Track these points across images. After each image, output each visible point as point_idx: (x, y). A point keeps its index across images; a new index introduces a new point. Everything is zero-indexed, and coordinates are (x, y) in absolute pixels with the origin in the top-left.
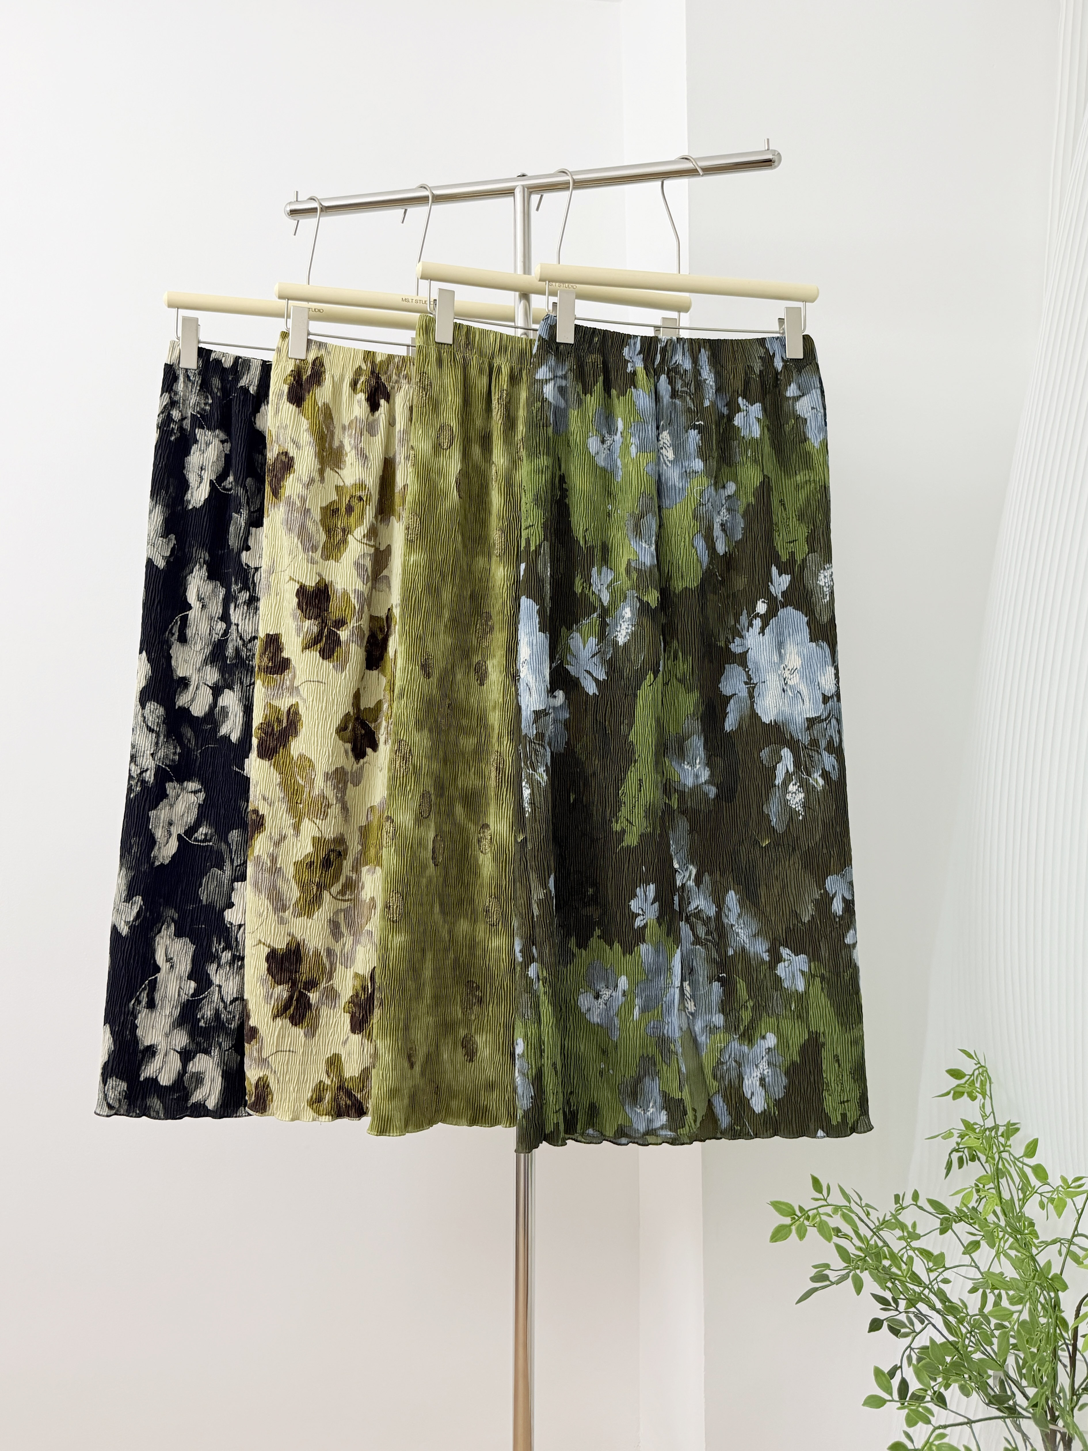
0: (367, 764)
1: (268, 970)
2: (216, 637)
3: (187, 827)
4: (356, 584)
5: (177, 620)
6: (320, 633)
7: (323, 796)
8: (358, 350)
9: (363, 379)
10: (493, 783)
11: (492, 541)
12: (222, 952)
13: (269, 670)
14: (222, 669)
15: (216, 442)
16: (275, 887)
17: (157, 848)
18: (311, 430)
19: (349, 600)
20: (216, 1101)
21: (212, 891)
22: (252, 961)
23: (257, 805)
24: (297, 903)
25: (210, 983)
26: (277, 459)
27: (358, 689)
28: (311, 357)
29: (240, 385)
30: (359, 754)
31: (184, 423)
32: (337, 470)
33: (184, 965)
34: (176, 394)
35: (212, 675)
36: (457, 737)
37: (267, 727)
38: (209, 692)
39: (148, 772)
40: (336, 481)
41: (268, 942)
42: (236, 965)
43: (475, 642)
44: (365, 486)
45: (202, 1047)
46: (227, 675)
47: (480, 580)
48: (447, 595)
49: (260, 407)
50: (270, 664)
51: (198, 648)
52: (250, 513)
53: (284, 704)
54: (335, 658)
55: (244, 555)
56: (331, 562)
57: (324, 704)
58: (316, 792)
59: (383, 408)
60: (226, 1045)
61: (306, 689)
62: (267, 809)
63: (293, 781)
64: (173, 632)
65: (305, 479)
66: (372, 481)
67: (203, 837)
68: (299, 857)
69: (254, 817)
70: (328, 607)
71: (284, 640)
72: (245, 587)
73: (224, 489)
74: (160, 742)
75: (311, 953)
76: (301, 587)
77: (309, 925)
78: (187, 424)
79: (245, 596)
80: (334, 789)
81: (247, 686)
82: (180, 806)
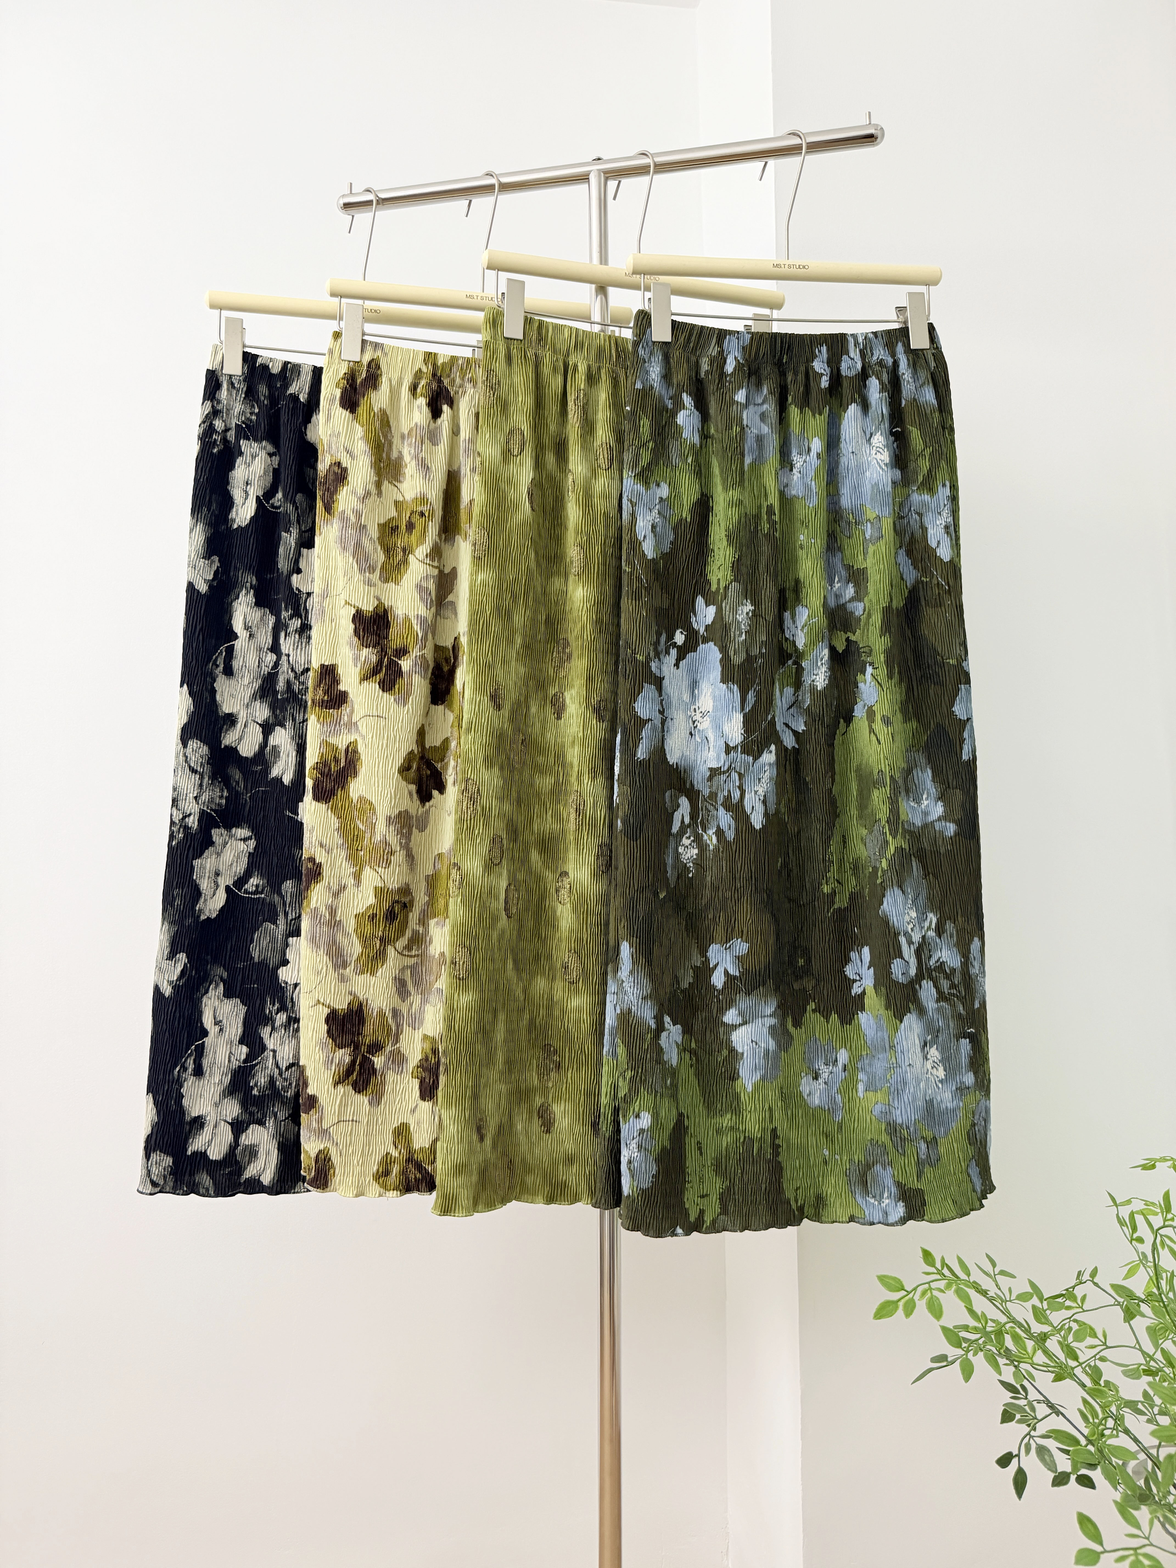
0: (434, 808)
1: (328, 1032)
2: (265, 670)
3: (236, 878)
4: (418, 609)
5: (221, 651)
6: (380, 662)
7: (386, 842)
8: (418, 352)
9: (423, 382)
10: (572, 826)
11: (568, 560)
12: (277, 1014)
13: (325, 705)
14: (272, 704)
15: (263, 454)
16: (334, 942)
17: (202, 900)
18: (367, 439)
19: (411, 627)
20: (272, 1176)
21: (264, 947)
22: (310, 1024)
23: (313, 852)
24: (358, 959)
25: (263, 1048)
26: (328, 471)
27: (423, 725)
28: (367, 358)
29: (289, 392)
30: (424, 796)
31: (228, 434)
32: (396, 484)
33: (235, 1029)
34: (219, 402)
35: (262, 712)
36: (532, 777)
37: (323, 767)
38: (259, 729)
39: (192, 817)
40: (395, 495)
41: (328, 1002)
42: (291, 1028)
43: (551, 671)
44: (427, 500)
45: (256, 1117)
46: (278, 711)
47: (556, 603)
48: (519, 619)
49: (311, 417)
50: (326, 697)
51: (246, 682)
52: (301, 533)
53: (342, 741)
54: (397, 690)
55: (295, 578)
56: (392, 585)
57: (385, 742)
58: (378, 838)
59: (445, 414)
60: (281, 1115)
61: (364, 725)
62: (325, 857)
63: (352, 826)
64: (218, 663)
65: (361, 492)
66: (435, 494)
67: (254, 889)
68: (361, 909)
69: (310, 865)
70: (388, 634)
71: (340, 671)
72: (297, 614)
73: (273, 506)
74: (204, 784)
75: (375, 1014)
76: (357, 611)
77: (372, 983)
78: (231, 435)
79: (296, 623)
80: (397, 835)
81: (300, 723)
82: (228, 855)
